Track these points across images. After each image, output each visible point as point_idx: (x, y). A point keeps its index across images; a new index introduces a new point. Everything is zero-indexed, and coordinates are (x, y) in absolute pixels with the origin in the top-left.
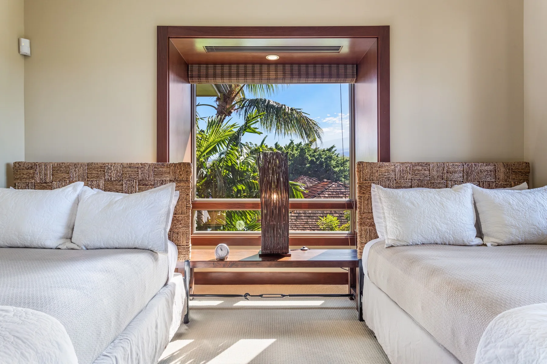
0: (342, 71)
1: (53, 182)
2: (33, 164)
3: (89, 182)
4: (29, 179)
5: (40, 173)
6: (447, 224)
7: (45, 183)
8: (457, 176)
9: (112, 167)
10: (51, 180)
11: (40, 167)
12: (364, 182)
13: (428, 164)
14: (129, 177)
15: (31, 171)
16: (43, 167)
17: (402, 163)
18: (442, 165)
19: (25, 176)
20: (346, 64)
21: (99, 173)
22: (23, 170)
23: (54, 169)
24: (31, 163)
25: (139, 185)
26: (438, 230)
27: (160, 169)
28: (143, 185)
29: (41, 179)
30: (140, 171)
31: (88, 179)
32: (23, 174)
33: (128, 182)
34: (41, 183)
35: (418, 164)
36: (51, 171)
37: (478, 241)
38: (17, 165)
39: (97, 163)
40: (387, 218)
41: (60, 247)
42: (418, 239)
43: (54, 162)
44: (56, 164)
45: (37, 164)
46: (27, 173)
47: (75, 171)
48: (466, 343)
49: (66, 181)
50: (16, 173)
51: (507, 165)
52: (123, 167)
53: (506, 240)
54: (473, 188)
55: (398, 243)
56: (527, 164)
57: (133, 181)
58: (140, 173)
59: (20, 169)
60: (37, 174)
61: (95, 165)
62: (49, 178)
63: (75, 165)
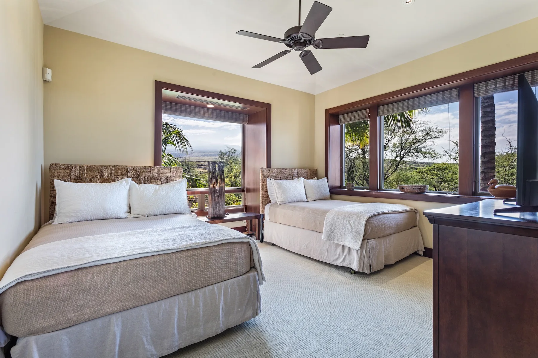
0: (241, 117)
1: (87, 179)
2: (69, 166)
3: (116, 178)
4: (66, 176)
5: (75, 172)
6: (298, 194)
7: (80, 179)
8: (296, 175)
9: (133, 169)
10: (85, 177)
11: (75, 167)
12: (264, 177)
13: (286, 169)
14: (145, 175)
15: (68, 171)
16: (78, 168)
17: (278, 169)
18: (291, 170)
19: (62, 174)
20: (243, 114)
21: (124, 172)
22: (60, 170)
23: (87, 168)
24: (68, 165)
25: (151, 179)
26: (296, 196)
27: (165, 170)
28: (154, 180)
29: (77, 177)
30: (152, 171)
31: (115, 177)
32: (60, 173)
33: (144, 178)
34: (77, 179)
35: (283, 169)
36: (85, 170)
37: (306, 200)
38: (54, 166)
39: (122, 166)
40: (277, 193)
41: (128, 217)
42: (290, 200)
43: (86, 164)
44: (89, 166)
45: (72, 165)
46: (64, 172)
47: (105, 171)
48: (320, 223)
49: (98, 177)
50: (54, 172)
51: (310, 170)
52: (141, 169)
53: (314, 199)
54: (303, 179)
55: (283, 203)
56: (316, 169)
57: (147, 177)
58: (152, 173)
59: (57, 169)
60: (73, 173)
61: (120, 167)
62: (84, 175)
63: (105, 167)
